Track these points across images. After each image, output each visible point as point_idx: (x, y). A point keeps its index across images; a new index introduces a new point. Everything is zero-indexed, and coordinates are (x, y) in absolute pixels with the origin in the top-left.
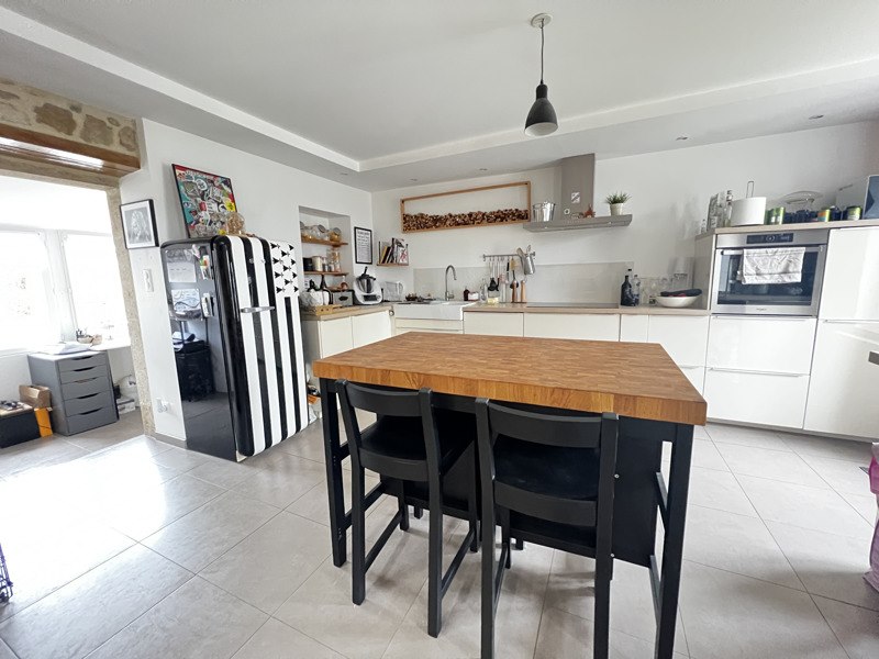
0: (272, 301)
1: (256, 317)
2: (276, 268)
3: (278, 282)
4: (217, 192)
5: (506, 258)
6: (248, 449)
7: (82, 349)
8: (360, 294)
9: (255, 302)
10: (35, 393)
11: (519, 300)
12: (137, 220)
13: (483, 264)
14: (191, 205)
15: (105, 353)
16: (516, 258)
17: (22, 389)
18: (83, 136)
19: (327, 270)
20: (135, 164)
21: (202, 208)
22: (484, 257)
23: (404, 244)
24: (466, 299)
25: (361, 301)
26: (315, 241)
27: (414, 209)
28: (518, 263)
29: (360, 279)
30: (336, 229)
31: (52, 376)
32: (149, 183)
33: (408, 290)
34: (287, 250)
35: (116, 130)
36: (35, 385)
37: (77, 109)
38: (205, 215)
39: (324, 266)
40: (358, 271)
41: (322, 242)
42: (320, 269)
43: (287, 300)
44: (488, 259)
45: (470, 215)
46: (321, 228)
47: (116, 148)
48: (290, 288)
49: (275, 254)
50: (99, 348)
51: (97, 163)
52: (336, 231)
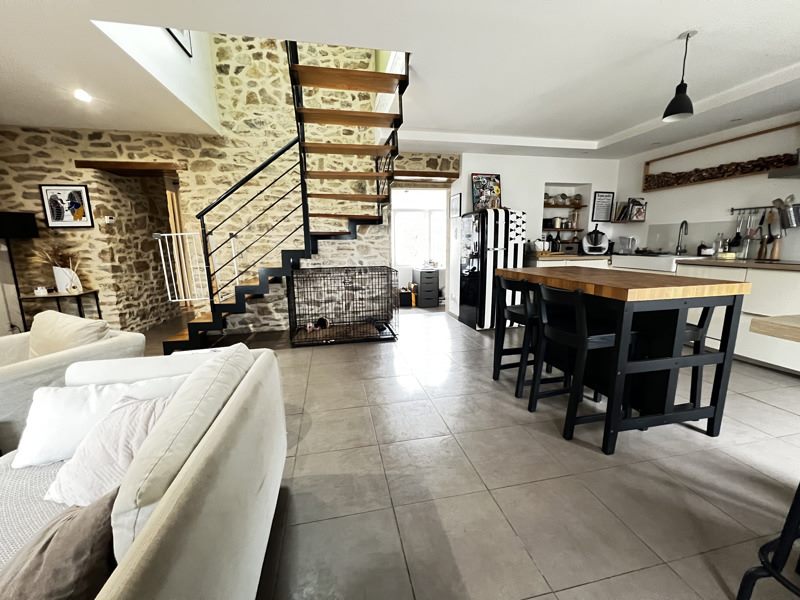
0: (506, 245)
1: (496, 253)
2: (511, 226)
3: (511, 235)
4: (491, 184)
5: (762, 211)
6: (482, 324)
7: (431, 268)
8: (586, 245)
9: (496, 245)
10: (412, 286)
11: (768, 257)
12: (455, 204)
13: (729, 218)
14: (477, 193)
15: (437, 272)
16: (775, 210)
17: (409, 284)
18: (441, 169)
19: (565, 227)
20: (457, 176)
21: (482, 194)
22: (733, 210)
23: (643, 202)
24: (699, 254)
25: (586, 251)
26: (557, 206)
27: (656, 169)
28: (777, 217)
29: (590, 234)
30: (579, 195)
31: (418, 280)
32: (462, 185)
33: (640, 244)
34: (520, 214)
35: (452, 161)
36: (413, 282)
37: (439, 157)
38: (483, 198)
39: (562, 224)
40: (591, 227)
41: (564, 206)
42: (558, 226)
43: (516, 246)
44: (736, 213)
45: (721, 167)
46: (564, 196)
47: (452, 171)
48: (519, 237)
49: (512, 217)
50: (435, 269)
51: (445, 179)
52: (578, 197)
